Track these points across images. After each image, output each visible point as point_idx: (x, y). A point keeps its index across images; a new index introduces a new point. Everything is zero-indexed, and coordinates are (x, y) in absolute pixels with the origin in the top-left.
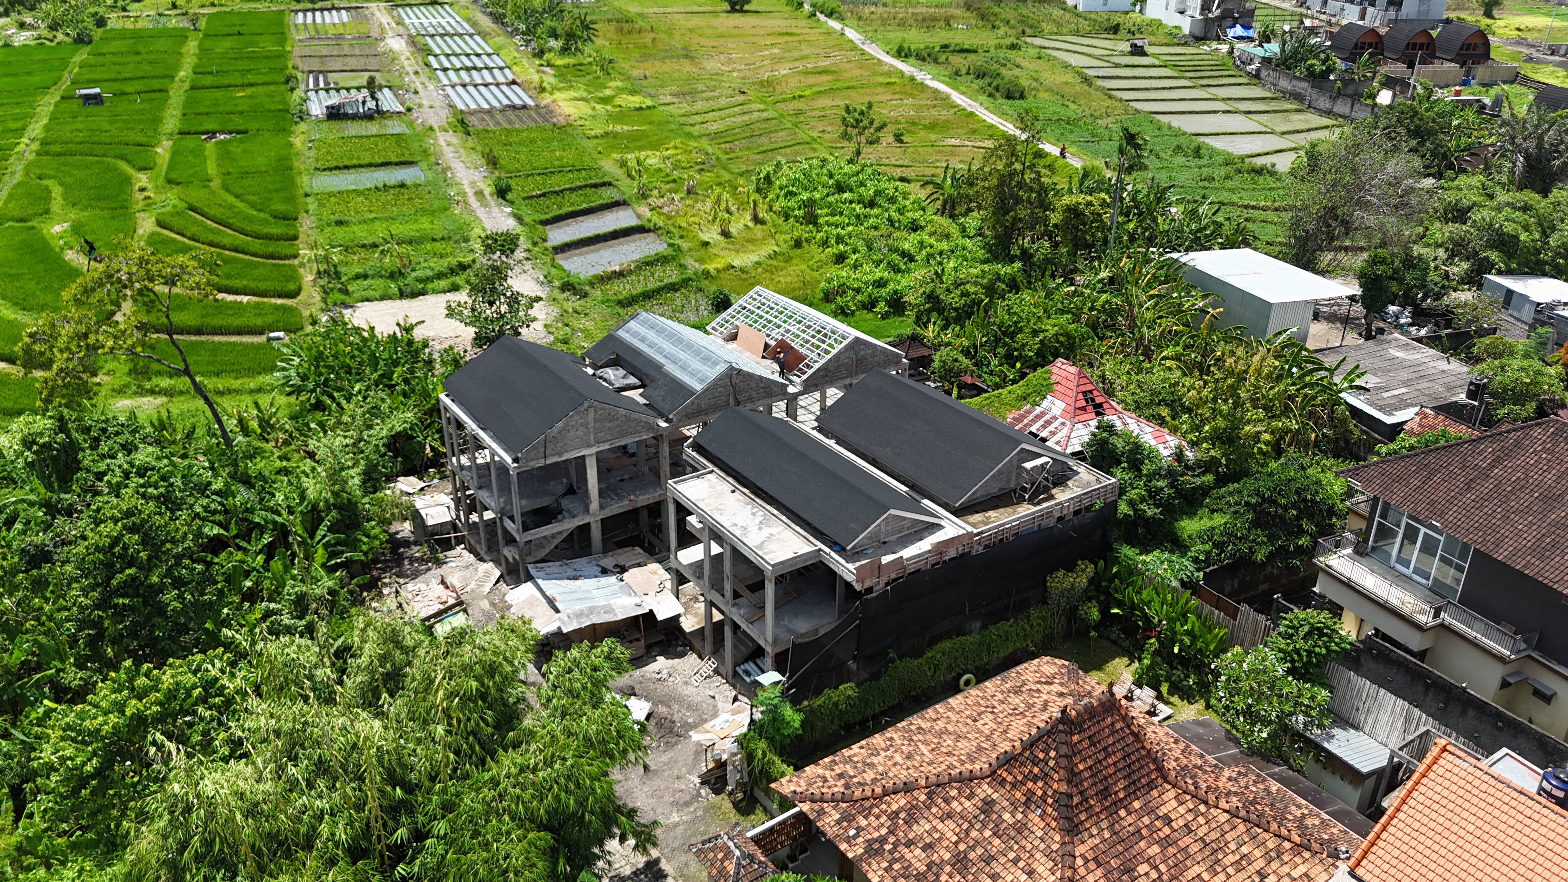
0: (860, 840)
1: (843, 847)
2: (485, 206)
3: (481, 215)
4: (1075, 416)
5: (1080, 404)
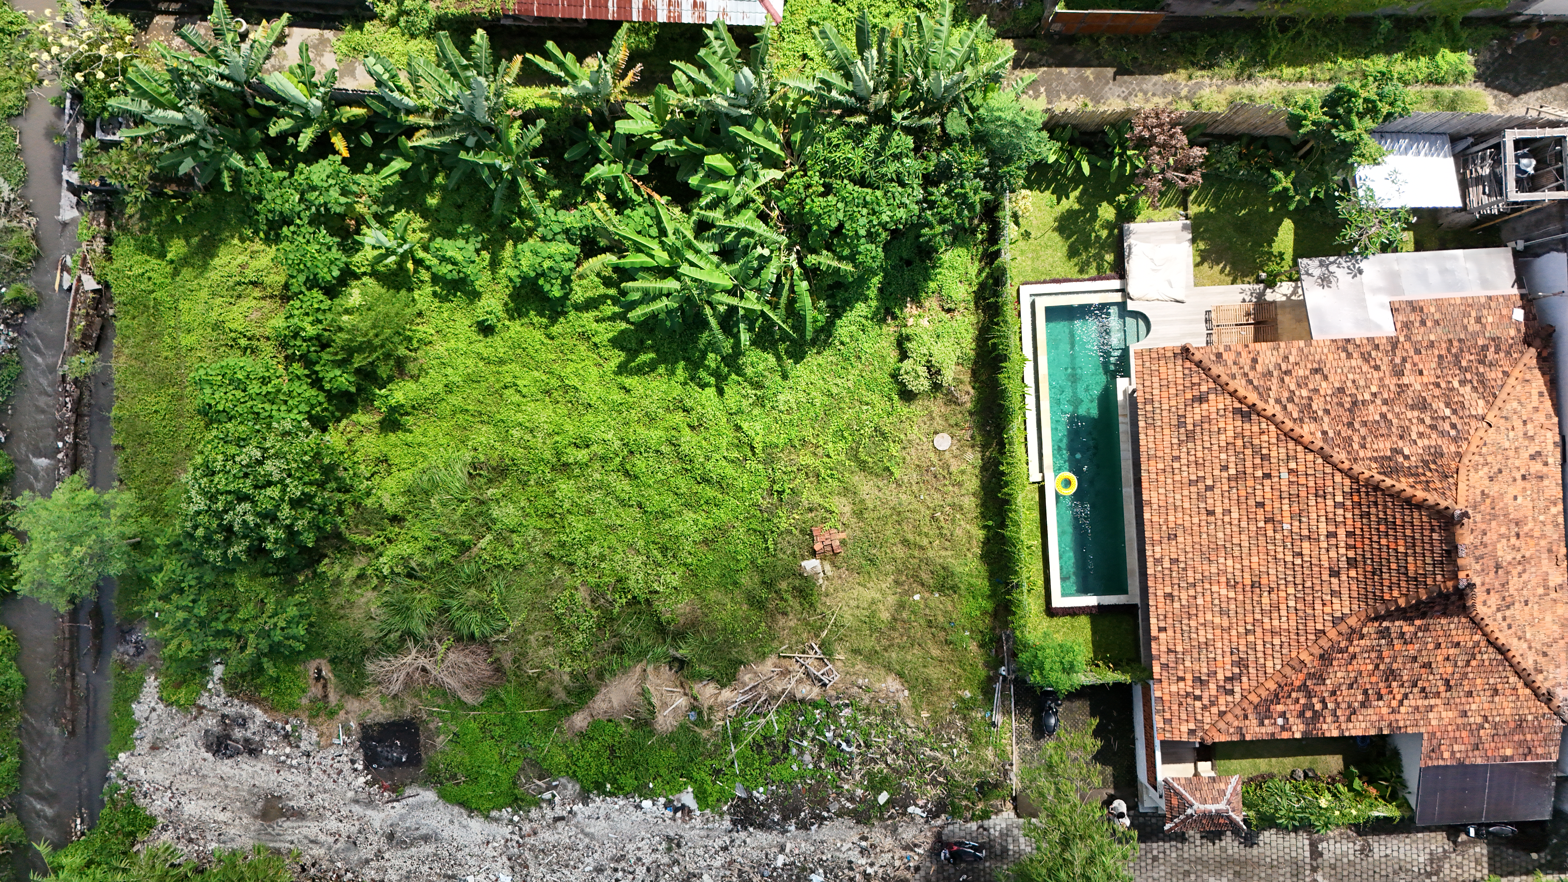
0: (1291, 720)
1: (1285, 735)
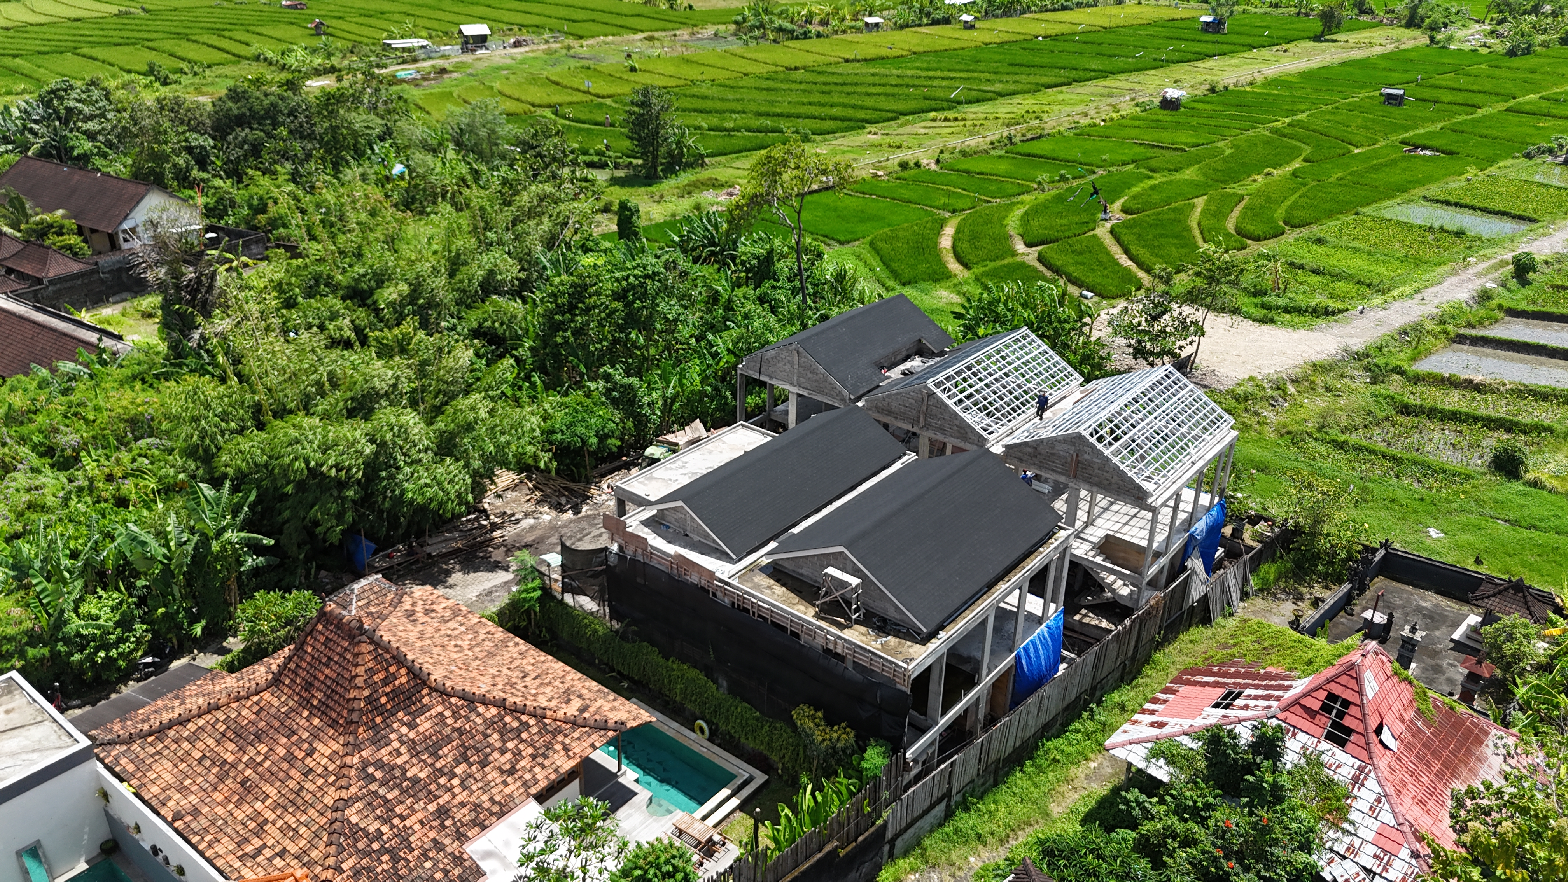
2: (1479, 275)
3: (1454, 280)
4: (1284, 710)
5: (1309, 702)
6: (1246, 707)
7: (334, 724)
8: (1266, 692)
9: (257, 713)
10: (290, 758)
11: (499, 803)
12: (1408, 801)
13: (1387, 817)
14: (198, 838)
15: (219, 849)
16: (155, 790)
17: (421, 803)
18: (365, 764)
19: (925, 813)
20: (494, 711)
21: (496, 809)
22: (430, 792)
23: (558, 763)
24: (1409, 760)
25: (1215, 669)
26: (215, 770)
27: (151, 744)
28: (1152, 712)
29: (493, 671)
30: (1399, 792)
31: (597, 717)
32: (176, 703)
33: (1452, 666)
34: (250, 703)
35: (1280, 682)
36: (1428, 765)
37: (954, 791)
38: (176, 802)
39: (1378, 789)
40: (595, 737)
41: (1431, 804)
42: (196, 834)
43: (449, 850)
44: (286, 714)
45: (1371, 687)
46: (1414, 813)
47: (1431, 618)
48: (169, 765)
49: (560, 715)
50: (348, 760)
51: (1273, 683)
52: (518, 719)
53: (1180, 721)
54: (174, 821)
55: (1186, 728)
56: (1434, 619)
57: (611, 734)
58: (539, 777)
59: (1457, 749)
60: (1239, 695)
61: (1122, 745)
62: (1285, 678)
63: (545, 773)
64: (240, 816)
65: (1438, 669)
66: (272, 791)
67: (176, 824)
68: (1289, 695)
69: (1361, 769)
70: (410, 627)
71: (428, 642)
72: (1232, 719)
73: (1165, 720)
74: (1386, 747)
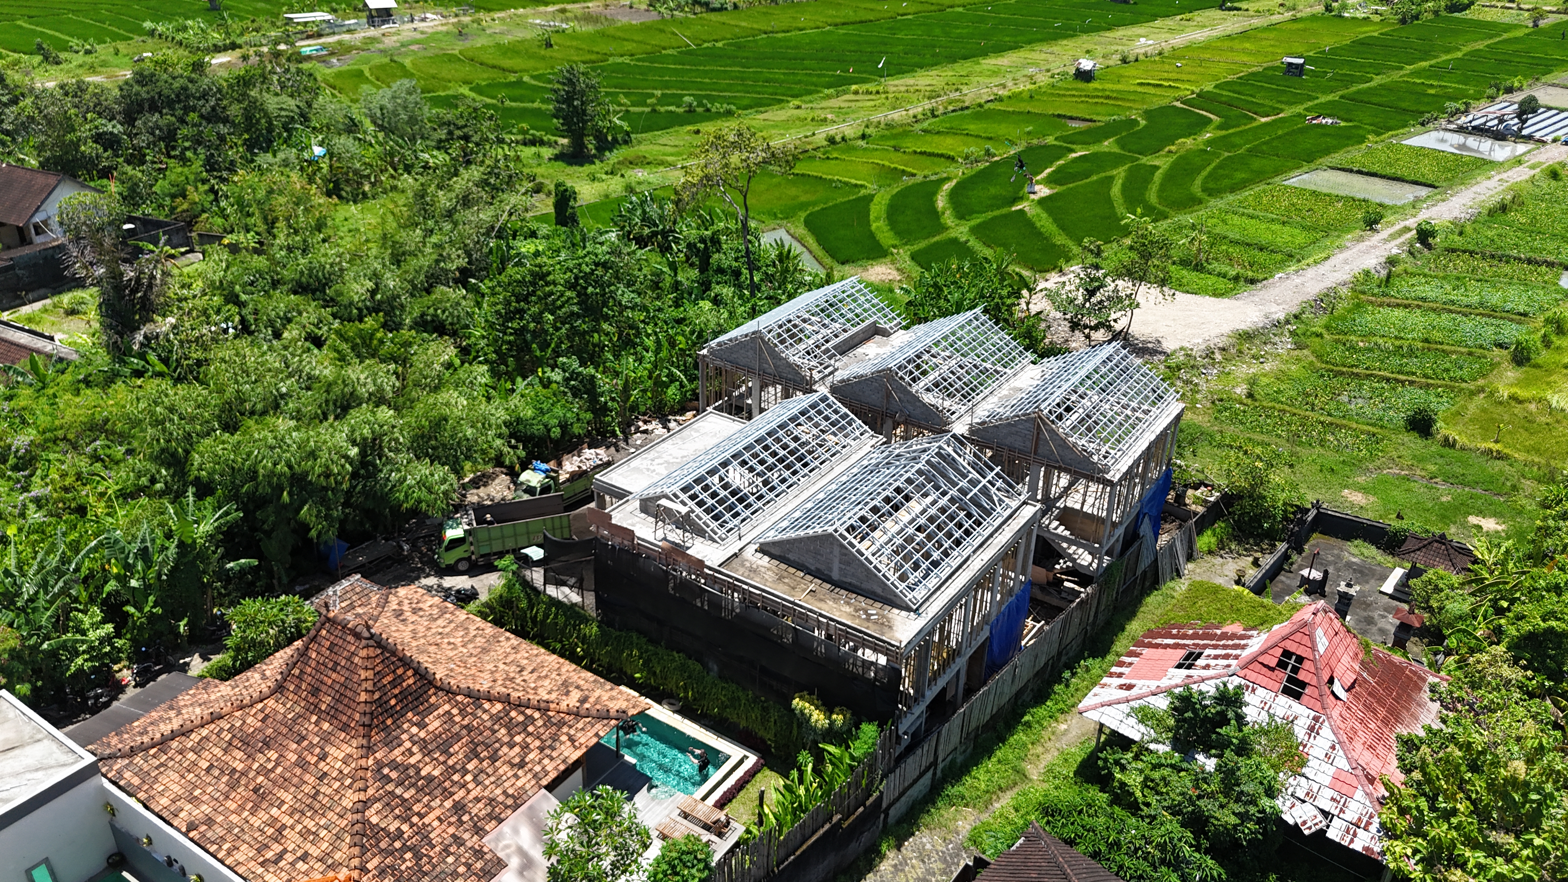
2: (1386, 241)
3: (1362, 246)
4: (1244, 667)
5: (1266, 659)
6: (1207, 667)
7: (345, 728)
8: (1223, 652)
9: (263, 721)
10: (302, 763)
11: (512, 796)
12: (1358, 746)
13: (1342, 763)
14: (215, 847)
15: (239, 856)
16: (164, 801)
17: (438, 801)
18: (380, 766)
19: (915, 781)
20: (499, 706)
21: (510, 802)
22: (445, 789)
23: (566, 754)
24: (1358, 709)
25: (1174, 631)
26: (225, 779)
27: (154, 756)
28: (1120, 675)
29: (490, 667)
30: (1351, 739)
31: (598, 707)
32: (172, 714)
33: (1383, 617)
34: (254, 711)
35: (1237, 642)
36: (1375, 712)
37: (940, 759)
38: (188, 812)
39: (1333, 737)
40: (598, 726)
41: (1380, 749)
42: (213, 843)
43: (469, 844)
44: (294, 720)
45: (1322, 644)
46: (1366, 758)
47: (1361, 572)
48: (176, 777)
49: (563, 706)
50: (363, 762)
51: (1230, 642)
52: (523, 713)
53: (1147, 682)
54: (189, 830)
55: (1153, 688)
56: (1364, 573)
57: (613, 722)
58: (549, 768)
59: (1399, 696)
60: (1199, 655)
61: (1095, 708)
62: (1242, 637)
63: (554, 764)
64: (256, 822)
65: (1370, 621)
66: (288, 797)
67: (191, 835)
68: (1246, 653)
69: (1316, 719)
70: (402, 627)
71: (422, 641)
72: (1196, 678)
73: (1133, 682)
74: (1337, 698)
